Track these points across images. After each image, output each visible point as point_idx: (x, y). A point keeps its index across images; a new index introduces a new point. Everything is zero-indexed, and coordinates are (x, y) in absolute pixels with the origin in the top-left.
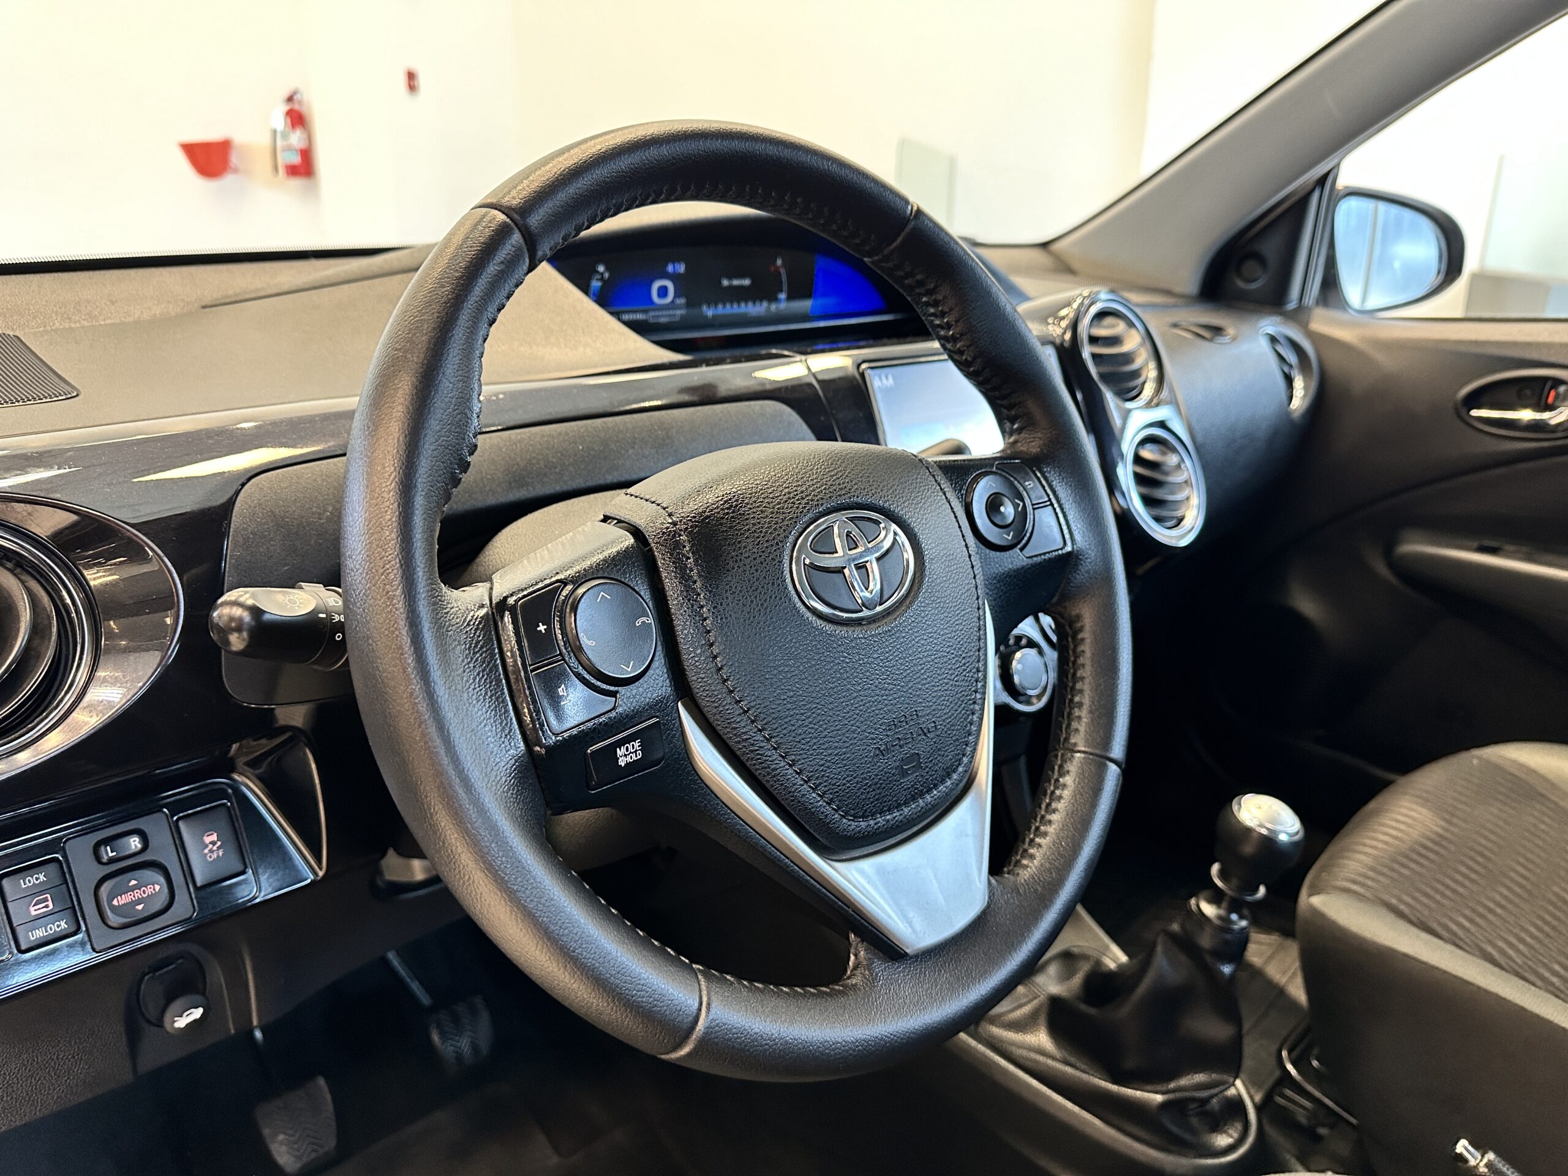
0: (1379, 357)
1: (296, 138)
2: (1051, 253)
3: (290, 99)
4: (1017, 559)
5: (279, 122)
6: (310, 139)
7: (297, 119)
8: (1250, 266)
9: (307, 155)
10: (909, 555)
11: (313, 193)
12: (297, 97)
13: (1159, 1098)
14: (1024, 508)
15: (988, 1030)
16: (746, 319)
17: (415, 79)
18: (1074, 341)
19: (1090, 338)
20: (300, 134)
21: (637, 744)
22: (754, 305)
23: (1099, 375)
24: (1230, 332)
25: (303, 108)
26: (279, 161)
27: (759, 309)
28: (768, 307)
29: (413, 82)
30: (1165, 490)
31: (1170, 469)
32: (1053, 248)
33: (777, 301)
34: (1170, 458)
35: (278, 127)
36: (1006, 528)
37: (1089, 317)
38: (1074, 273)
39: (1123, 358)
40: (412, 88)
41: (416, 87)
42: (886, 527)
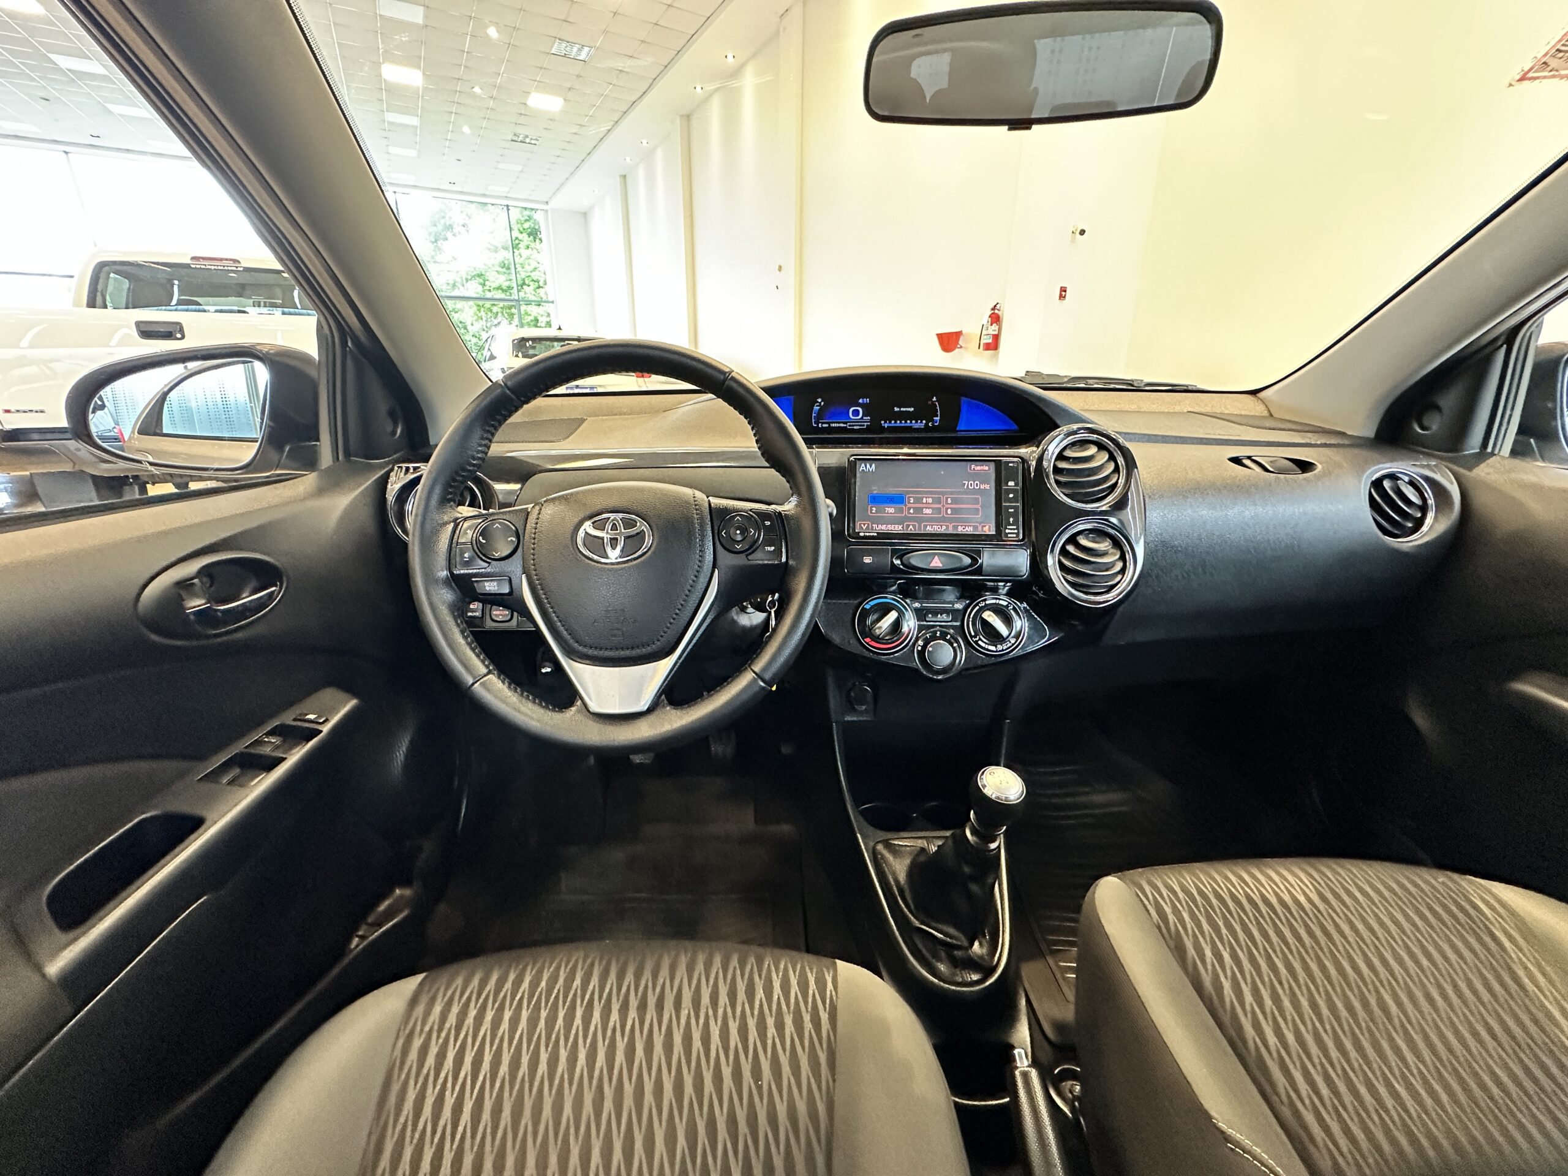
1: (993, 329)
3: (994, 309)
4: (742, 560)
5: (986, 319)
6: (1000, 330)
7: (995, 318)
8: (1431, 415)
9: (996, 338)
11: (996, 357)
12: (998, 306)
13: (917, 923)
14: (755, 534)
15: (880, 847)
16: (909, 429)
17: (1065, 291)
18: (1040, 460)
19: (1061, 457)
20: (995, 327)
21: (495, 584)
22: (917, 422)
23: (1057, 482)
24: (1319, 467)
25: (1000, 313)
26: (983, 341)
27: (920, 424)
28: (927, 424)
29: (1063, 293)
30: (1091, 567)
31: (1101, 553)
32: (1262, 395)
33: (933, 421)
34: (1104, 545)
35: (985, 323)
36: (738, 542)
37: (1065, 443)
38: (1271, 415)
39: (1087, 473)
40: (1062, 297)
41: (1065, 297)
42: (642, 526)
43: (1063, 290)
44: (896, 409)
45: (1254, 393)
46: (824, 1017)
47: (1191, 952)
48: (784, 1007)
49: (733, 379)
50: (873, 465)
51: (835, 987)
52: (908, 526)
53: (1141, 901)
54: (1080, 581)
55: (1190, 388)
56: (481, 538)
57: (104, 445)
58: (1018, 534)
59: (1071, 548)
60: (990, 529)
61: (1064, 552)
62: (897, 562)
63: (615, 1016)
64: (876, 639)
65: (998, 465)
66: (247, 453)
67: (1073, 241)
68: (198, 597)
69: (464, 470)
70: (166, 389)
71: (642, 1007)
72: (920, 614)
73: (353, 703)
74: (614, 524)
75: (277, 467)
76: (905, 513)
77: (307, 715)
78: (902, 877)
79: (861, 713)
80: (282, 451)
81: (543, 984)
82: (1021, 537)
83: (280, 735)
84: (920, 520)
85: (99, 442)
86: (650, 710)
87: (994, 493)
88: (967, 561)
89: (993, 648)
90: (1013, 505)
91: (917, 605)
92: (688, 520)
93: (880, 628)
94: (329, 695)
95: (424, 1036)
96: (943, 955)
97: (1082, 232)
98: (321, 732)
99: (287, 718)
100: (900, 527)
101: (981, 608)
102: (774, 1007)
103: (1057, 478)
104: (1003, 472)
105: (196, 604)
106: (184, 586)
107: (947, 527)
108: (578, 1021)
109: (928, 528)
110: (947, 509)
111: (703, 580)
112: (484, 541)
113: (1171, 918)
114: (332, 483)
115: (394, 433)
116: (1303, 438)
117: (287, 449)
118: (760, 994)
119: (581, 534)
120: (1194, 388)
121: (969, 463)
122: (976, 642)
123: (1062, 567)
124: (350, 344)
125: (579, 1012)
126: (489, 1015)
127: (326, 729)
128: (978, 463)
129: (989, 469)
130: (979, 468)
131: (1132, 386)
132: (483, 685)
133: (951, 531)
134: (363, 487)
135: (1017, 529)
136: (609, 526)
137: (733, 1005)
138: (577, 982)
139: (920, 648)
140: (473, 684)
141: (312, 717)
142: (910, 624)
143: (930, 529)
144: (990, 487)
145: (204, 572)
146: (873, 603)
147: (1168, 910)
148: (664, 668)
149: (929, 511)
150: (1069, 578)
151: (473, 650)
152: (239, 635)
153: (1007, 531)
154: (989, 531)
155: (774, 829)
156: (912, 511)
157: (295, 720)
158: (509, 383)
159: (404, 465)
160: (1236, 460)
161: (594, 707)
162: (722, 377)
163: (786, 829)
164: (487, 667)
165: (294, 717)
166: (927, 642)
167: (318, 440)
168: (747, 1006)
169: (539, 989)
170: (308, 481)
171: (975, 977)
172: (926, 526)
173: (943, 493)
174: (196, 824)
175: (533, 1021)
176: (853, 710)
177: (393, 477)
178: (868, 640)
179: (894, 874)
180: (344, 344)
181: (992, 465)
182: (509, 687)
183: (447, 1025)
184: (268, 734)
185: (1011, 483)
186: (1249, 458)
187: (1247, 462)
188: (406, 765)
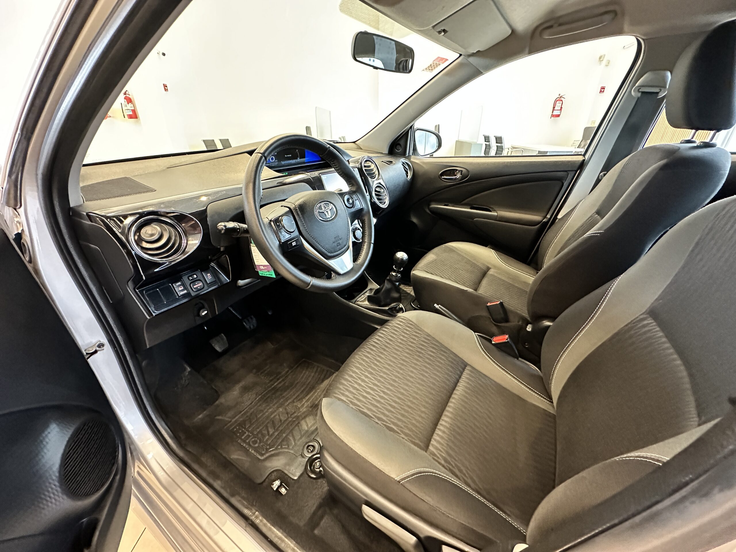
0: (424, 166)
2: (356, 144)
3: (125, 94)
4: (353, 210)
6: (134, 106)
7: (129, 100)
8: (398, 147)
9: (134, 111)
10: (335, 209)
11: (139, 123)
14: (352, 200)
15: (357, 302)
17: (166, 87)
18: (361, 167)
19: (365, 166)
20: (131, 105)
21: (295, 242)
24: (394, 162)
25: (130, 97)
26: (125, 114)
29: (166, 88)
30: (381, 197)
31: (382, 192)
35: (123, 102)
36: (350, 204)
37: (364, 162)
38: (361, 149)
39: (371, 170)
40: (166, 90)
41: (167, 90)
42: (330, 204)
43: (165, 86)
44: (286, 156)
45: (354, 142)
46: (411, 323)
59: (376, 193)
71: (385, 350)
74: (324, 206)
78: (369, 304)
97: (164, 54)
102: (402, 329)
103: (366, 172)
119: (317, 213)
123: (376, 198)
126: (360, 382)
148: (350, 251)
150: (379, 201)
161: (341, 272)
186: (383, 161)
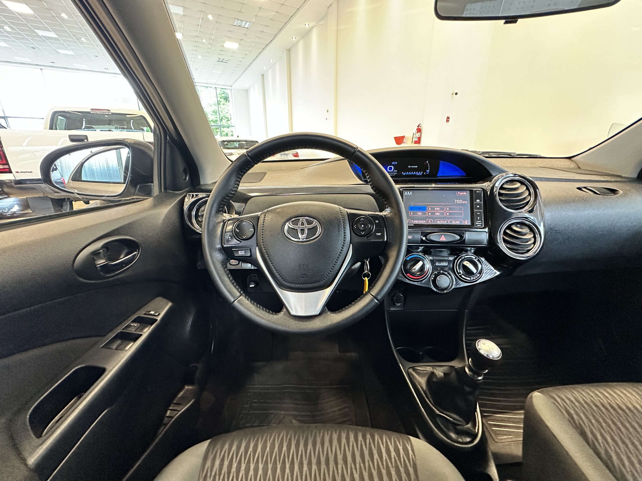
2: (573, 162)
3: (418, 126)
4: (365, 239)
5: (415, 131)
6: (421, 135)
7: (419, 130)
9: (419, 138)
12: (420, 125)
13: (438, 412)
14: (371, 227)
15: (411, 370)
16: (415, 176)
17: (449, 118)
18: (492, 188)
19: (502, 188)
20: (419, 134)
21: (244, 251)
22: (418, 172)
23: (500, 200)
24: (621, 192)
25: (421, 128)
26: (414, 140)
27: (420, 174)
28: (423, 173)
29: (448, 119)
30: (519, 240)
31: (524, 234)
32: (573, 159)
33: (426, 172)
34: (526, 230)
35: (415, 132)
36: (363, 231)
37: (504, 181)
38: (580, 168)
39: (515, 195)
40: (447, 121)
41: (449, 121)
42: (315, 223)
43: (448, 118)
44: (409, 167)
45: (569, 158)
46: (411, 470)
47: (590, 435)
48: (390, 464)
49: (359, 151)
50: (411, 193)
51: (414, 453)
52: (428, 221)
53: (557, 406)
54: (515, 247)
55: (538, 156)
56: (237, 229)
57: (57, 186)
58: (482, 225)
59: (508, 231)
60: (468, 222)
61: (505, 233)
62: (424, 238)
63: (305, 468)
64: (413, 274)
65: (471, 192)
66: (120, 189)
67: (452, 97)
68: (102, 259)
69: (227, 196)
70: (83, 161)
71: (319, 463)
72: (432, 262)
73: (170, 304)
74: (302, 222)
75: (134, 195)
76: (427, 215)
77: (150, 311)
78: (424, 387)
79: (398, 307)
80: (136, 188)
81: (268, 449)
82: (483, 226)
83: (138, 323)
84: (434, 218)
85: (55, 184)
86: (320, 314)
87: (469, 205)
88: (458, 237)
89: (469, 279)
90: (480, 211)
91: (431, 258)
92: (339, 220)
93: (415, 269)
94: (159, 300)
95: (212, 478)
96: (451, 427)
97: (456, 94)
98: (157, 320)
99: (141, 313)
100: (425, 222)
101: (463, 260)
102: (385, 463)
103: (501, 198)
104: (474, 195)
105: (101, 262)
106: (95, 254)
107: (447, 222)
108: (287, 471)
109: (438, 222)
110: (447, 213)
111: (345, 249)
112: (238, 231)
113: (575, 416)
114: (159, 202)
115: (185, 179)
116: (605, 178)
117: (138, 187)
118: (376, 456)
119: (286, 228)
120: (540, 157)
121: (457, 191)
122: (460, 276)
123: (505, 241)
124: (168, 138)
125: (288, 466)
126: (243, 467)
127: (159, 318)
128: (461, 191)
129: (466, 194)
130: (462, 193)
131: (511, 155)
132: (238, 301)
133: (449, 223)
134: (174, 203)
135: (482, 222)
136: (300, 223)
137: (364, 462)
138: (285, 448)
139: (433, 278)
140: (234, 301)
141: (152, 313)
142: (428, 266)
143: (439, 223)
144: (467, 203)
145: (105, 246)
146: (410, 257)
147: (572, 412)
148: (327, 292)
149: (438, 214)
150: (508, 246)
151: (233, 284)
152: (121, 276)
153: (477, 223)
154: (468, 223)
155: (348, 354)
156: (430, 214)
157: (145, 314)
158: (249, 154)
159: (191, 194)
160: (579, 189)
161: (293, 313)
162: (353, 150)
163: (353, 355)
164: (240, 292)
165: (144, 313)
166: (436, 276)
167: (153, 182)
168: (371, 463)
169: (266, 452)
170: (149, 202)
171: (468, 440)
172: (437, 221)
173: (445, 206)
174: (101, 371)
175: (265, 471)
176: (394, 305)
177: (186, 200)
178: (408, 275)
179: (420, 383)
180: (166, 138)
181: (468, 192)
182: (251, 302)
183: (223, 472)
184: (133, 322)
185: (478, 201)
186: (585, 188)
187: (583, 189)
188: (191, 331)
